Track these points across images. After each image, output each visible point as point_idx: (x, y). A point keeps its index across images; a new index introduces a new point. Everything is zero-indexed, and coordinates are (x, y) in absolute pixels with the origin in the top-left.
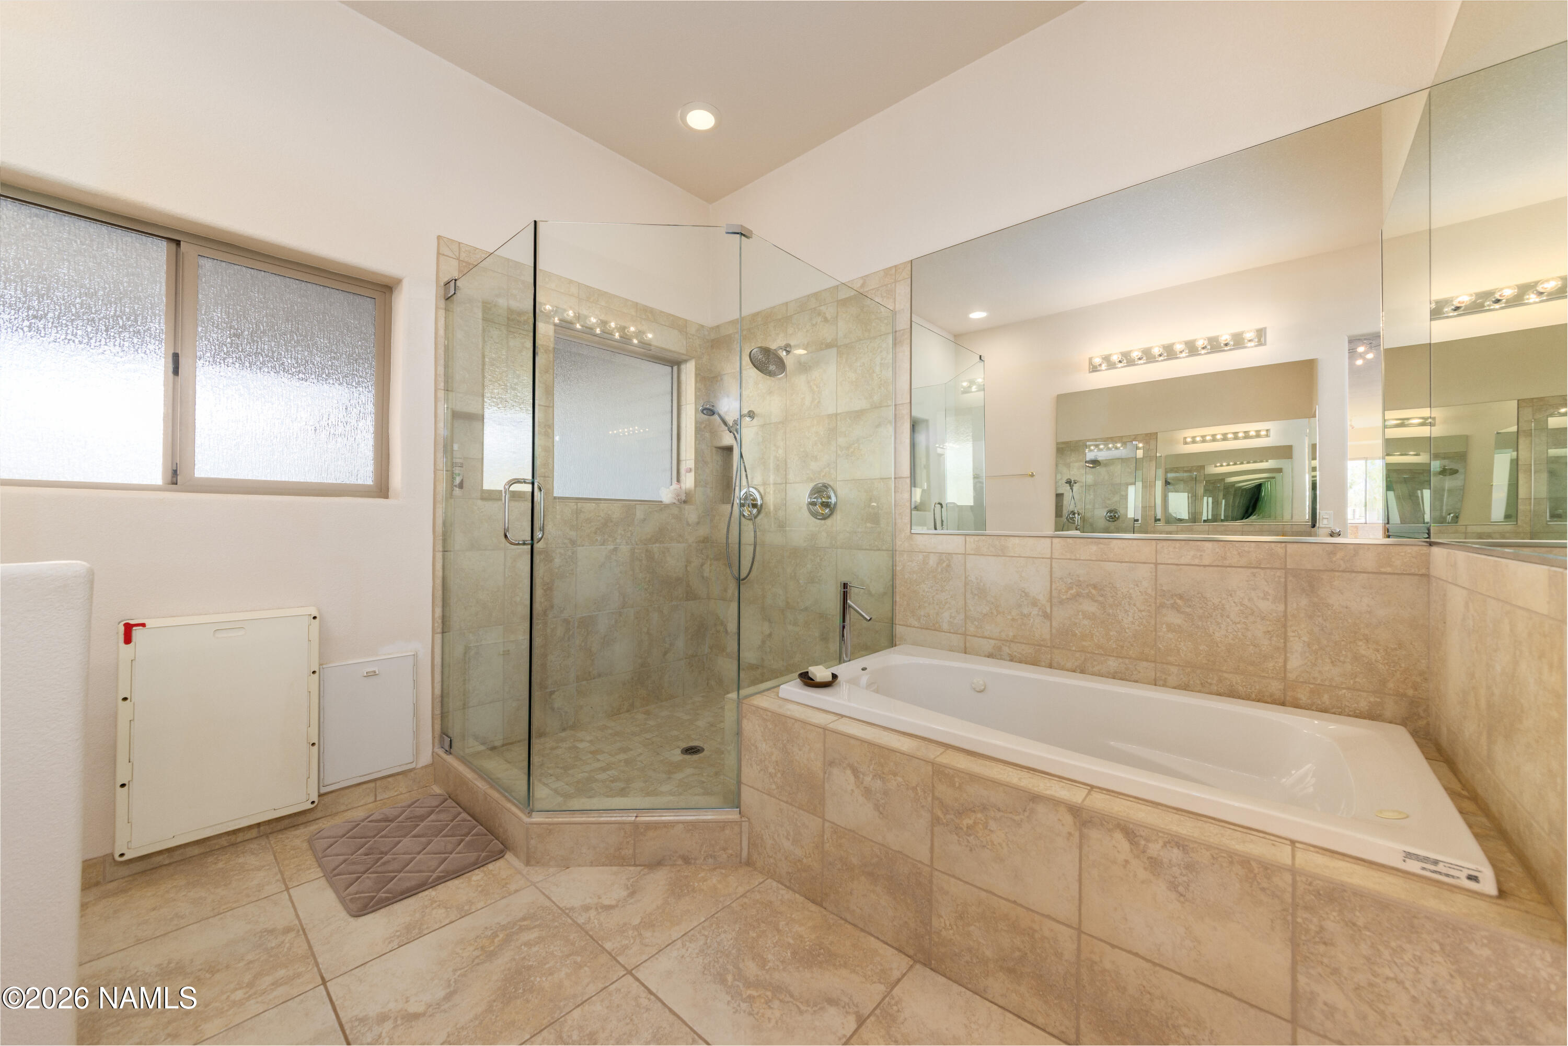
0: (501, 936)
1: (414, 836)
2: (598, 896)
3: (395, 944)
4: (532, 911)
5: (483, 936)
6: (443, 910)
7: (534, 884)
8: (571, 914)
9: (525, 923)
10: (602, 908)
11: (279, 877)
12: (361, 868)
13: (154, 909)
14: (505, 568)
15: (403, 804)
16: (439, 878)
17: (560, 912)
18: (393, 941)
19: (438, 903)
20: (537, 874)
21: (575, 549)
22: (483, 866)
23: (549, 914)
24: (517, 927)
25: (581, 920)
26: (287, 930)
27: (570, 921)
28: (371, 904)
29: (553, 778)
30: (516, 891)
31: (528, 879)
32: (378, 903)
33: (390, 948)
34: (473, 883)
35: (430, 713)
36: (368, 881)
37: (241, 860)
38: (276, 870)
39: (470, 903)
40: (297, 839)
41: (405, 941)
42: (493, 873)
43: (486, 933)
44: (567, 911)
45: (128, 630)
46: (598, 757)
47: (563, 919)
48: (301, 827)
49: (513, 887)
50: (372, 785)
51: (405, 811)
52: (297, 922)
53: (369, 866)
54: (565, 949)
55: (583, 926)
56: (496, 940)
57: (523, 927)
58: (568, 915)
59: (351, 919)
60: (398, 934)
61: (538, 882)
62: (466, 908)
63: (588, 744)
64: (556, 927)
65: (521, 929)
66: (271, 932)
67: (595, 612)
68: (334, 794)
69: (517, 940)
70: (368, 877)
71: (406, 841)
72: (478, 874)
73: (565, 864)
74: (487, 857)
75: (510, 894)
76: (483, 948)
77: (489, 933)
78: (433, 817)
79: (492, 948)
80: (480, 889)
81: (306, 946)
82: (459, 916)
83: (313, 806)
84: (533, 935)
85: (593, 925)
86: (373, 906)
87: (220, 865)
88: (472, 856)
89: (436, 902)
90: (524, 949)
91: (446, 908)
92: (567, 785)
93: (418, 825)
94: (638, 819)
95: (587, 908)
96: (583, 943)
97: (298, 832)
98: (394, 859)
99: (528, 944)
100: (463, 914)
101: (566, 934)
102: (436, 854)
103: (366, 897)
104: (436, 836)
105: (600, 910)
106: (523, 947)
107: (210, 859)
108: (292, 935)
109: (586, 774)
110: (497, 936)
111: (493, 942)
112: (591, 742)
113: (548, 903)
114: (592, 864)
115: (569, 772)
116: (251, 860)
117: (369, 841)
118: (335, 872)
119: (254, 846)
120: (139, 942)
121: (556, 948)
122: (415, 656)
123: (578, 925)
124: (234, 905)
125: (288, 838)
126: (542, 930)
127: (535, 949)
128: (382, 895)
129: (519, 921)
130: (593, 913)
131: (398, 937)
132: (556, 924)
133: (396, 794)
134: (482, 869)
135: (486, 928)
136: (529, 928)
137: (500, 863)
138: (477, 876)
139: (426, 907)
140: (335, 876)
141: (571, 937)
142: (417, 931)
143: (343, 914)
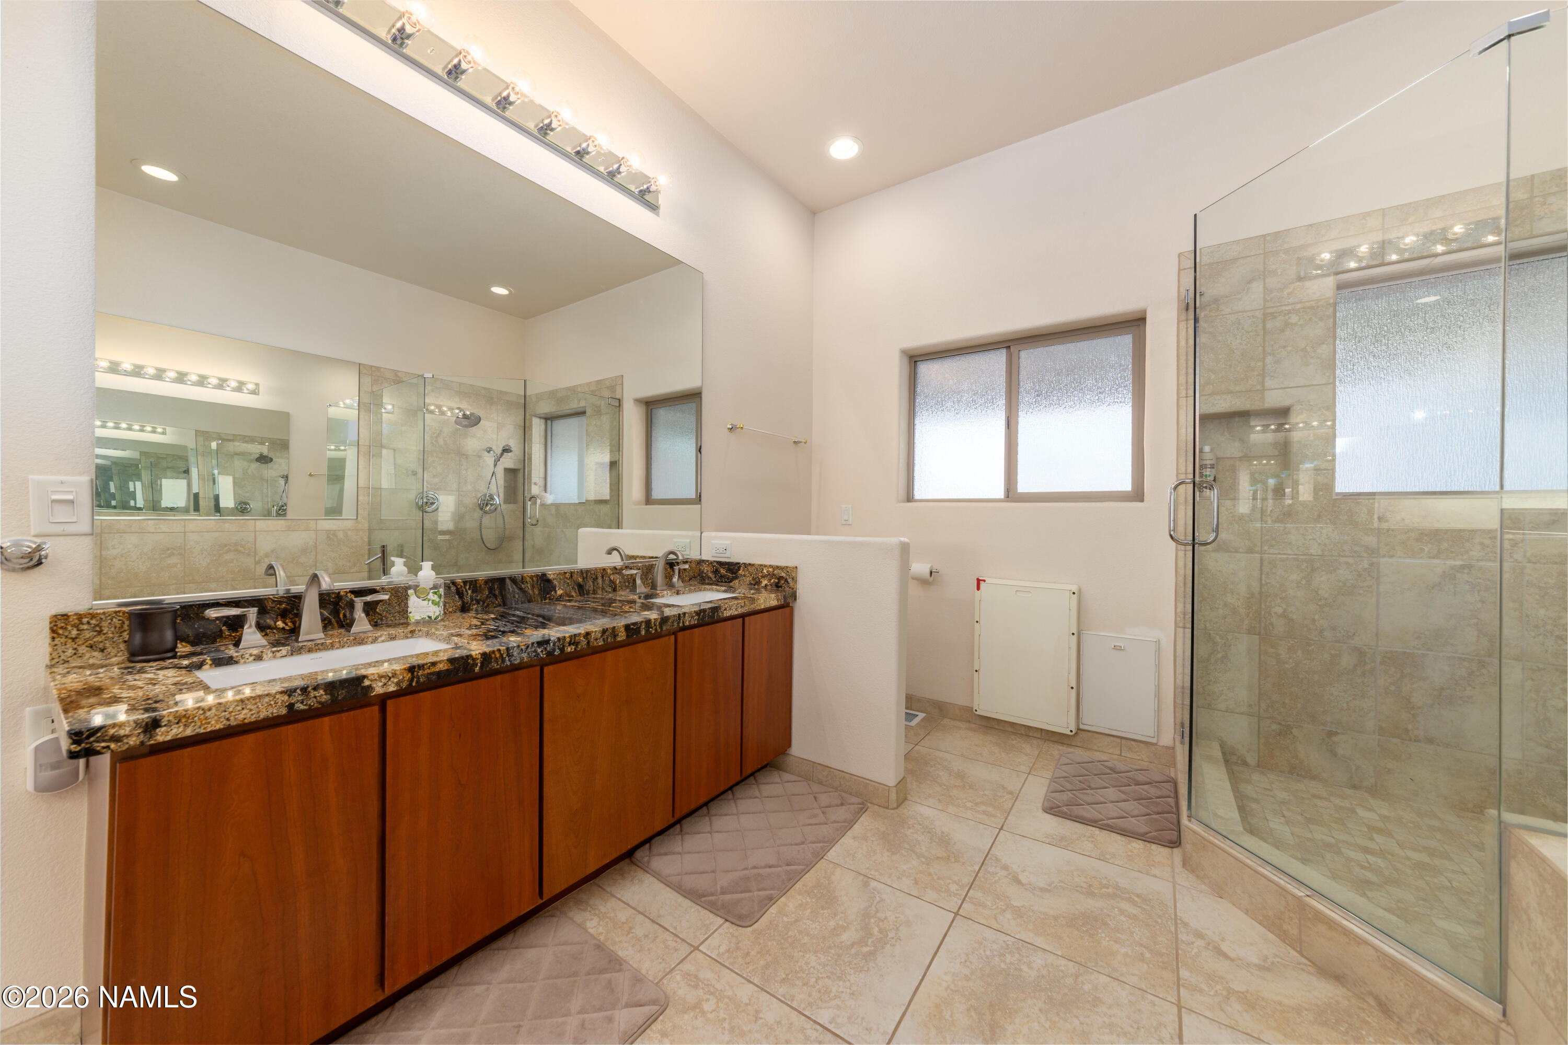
0: (1110, 890)
1: (1120, 791)
2: (1223, 938)
3: (1047, 840)
4: (1151, 897)
5: (1099, 880)
6: (1092, 846)
7: (1174, 884)
8: (1179, 926)
9: (1136, 899)
10: (1215, 948)
11: (1031, 765)
12: (1069, 786)
13: (976, 745)
14: (1261, 574)
15: (1133, 766)
16: (1107, 825)
17: (1173, 917)
18: (1048, 838)
19: (1093, 839)
20: (1184, 879)
21: (1375, 560)
22: (1149, 842)
23: (1162, 910)
24: (1127, 896)
25: (1183, 937)
26: (1011, 793)
27: (1173, 929)
28: (1055, 810)
29: (1283, 820)
30: (1155, 876)
31: (1173, 877)
32: (1059, 812)
33: (1044, 839)
34: (1129, 846)
35: (1172, 699)
36: (1065, 797)
37: (1024, 746)
38: (1033, 760)
39: (1114, 856)
40: (1056, 750)
41: (1054, 844)
42: (1152, 852)
43: (1103, 880)
44: (1179, 922)
45: (979, 581)
46: (1376, 836)
47: (1169, 923)
48: (1065, 746)
49: (1154, 871)
50: (1119, 740)
51: (1131, 771)
52: (1018, 792)
53: (1075, 788)
54: (1145, 939)
55: (1179, 942)
56: (1104, 890)
57: (1131, 900)
58: (1176, 924)
59: (1041, 810)
60: (1054, 837)
61: (1179, 885)
62: (1108, 856)
63: (1377, 818)
64: (1156, 922)
65: (1129, 900)
66: (1004, 788)
67: (1419, 649)
68: (1089, 734)
69: (1118, 902)
70: (1068, 795)
71: (1111, 790)
72: (1139, 844)
73: (1219, 891)
74: (1154, 838)
75: (1148, 874)
76: (1090, 886)
77: (1105, 882)
78: (1145, 787)
79: (1096, 891)
80: (1129, 854)
81: (1010, 806)
82: (1098, 857)
83: (1070, 733)
84: (1135, 911)
85: (1190, 950)
86: (1055, 812)
87: (1014, 742)
88: (1143, 829)
89: (1093, 838)
90: (1116, 912)
91: (1095, 846)
92: (1292, 834)
93: (1130, 786)
94: (1308, 899)
95: (1199, 935)
96: (1164, 951)
97: (1060, 747)
98: (1093, 795)
99: (1122, 912)
100: (1102, 858)
101: (1158, 932)
102: (1122, 810)
103: (1055, 803)
104: (1135, 800)
105: (1210, 947)
106: (1116, 909)
107: (1013, 737)
108: (1011, 796)
109: (1333, 841)
110: (1108, 888)
111: (1101, 889)
112: (1384, 818)
113: (1170, 904)
114: (1247, 912)
115: (1311, 826)
116: (1027, 748)
117: (1090, 776)
118: (1056, 780)
119: (1035, 742)
120: (962, 755)
121: (1139, 933)
122: (1158, 642)
123: (1177, 938)
124: (1003, 765)
125: (1053, 747)
126: (1143, 914)
127: (1122, 918)
128: (1065, 809)
129: (1134, 894)
130: (1200, 943)
131: (1053, 838)
132: (1159, 920)
133: (1138, 758)
134: (1146, 843)
135: (1106, 878)
136: (1134, 904)
137: (1165, 851)
138: (1137, 845)
139: (1085, 836)
140: (1054, 782)
141: (1160, 939)
142: (1065, 844)
143: (1040, 805)
